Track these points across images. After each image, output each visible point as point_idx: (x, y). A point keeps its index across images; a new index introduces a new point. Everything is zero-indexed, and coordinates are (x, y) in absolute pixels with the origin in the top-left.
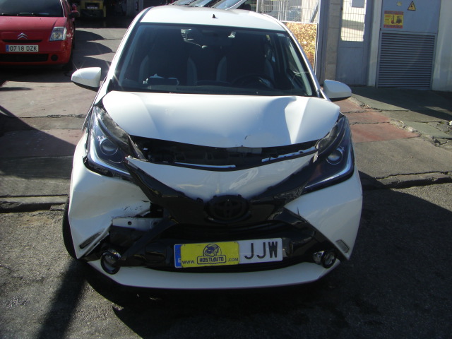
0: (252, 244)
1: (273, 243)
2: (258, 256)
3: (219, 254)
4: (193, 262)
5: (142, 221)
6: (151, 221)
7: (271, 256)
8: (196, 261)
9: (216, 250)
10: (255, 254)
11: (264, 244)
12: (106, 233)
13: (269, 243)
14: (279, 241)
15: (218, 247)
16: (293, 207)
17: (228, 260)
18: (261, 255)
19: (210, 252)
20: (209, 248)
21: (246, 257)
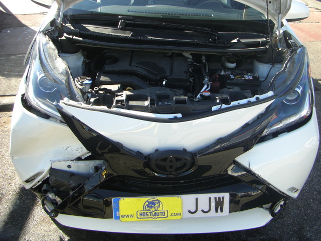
0: (197, 199)
1: (219, 198)
2: (203, 211)
3: (160, 208)
4: (132, 216)
5: (82, 164)
6: (91, 164)
7: (217, 211)
8: (135, 216)
9: (157, 205)
10: (200, 208)
11: (210, 199)
12: (46, 175)
13: (215, 198)
14: (226, 196)
15: (159, 201)
16: (244, 159)
17: (169, 214)
18: (206, 209)
19: (151, 207)
20: (150, 203)
21: (190, 212)
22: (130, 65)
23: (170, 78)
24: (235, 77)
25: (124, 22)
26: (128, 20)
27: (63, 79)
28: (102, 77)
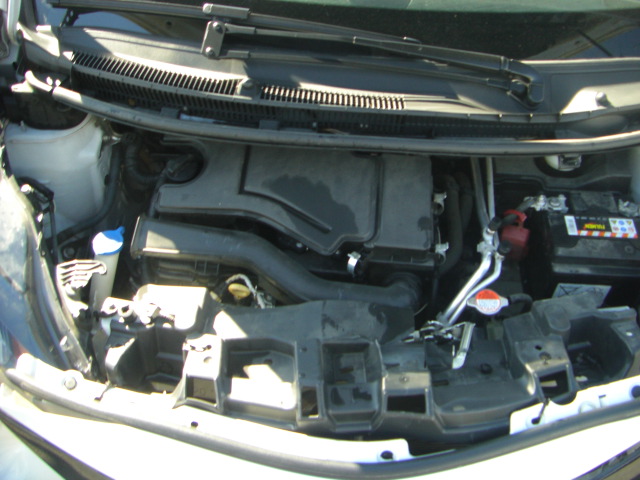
22: (241, 191)
23: (371, 245)
24: (580, 226)
25: (219, 29)
26: (235, 21)
27: (16, 275)
28: (150, 234)
